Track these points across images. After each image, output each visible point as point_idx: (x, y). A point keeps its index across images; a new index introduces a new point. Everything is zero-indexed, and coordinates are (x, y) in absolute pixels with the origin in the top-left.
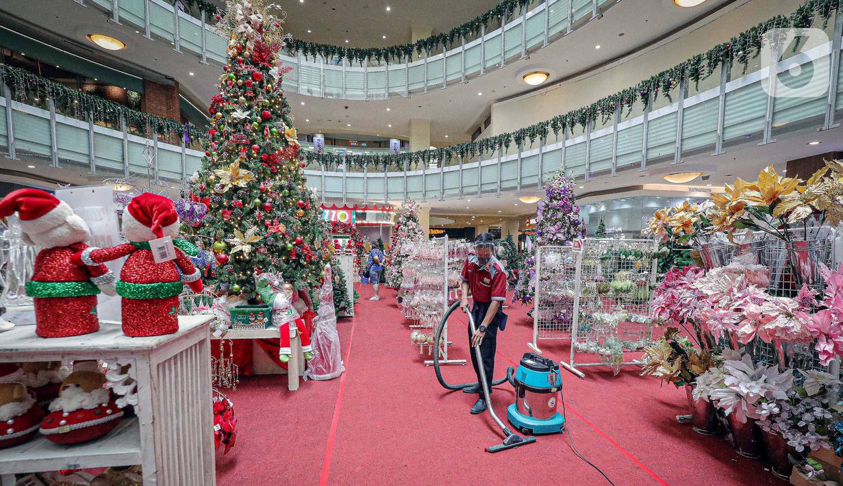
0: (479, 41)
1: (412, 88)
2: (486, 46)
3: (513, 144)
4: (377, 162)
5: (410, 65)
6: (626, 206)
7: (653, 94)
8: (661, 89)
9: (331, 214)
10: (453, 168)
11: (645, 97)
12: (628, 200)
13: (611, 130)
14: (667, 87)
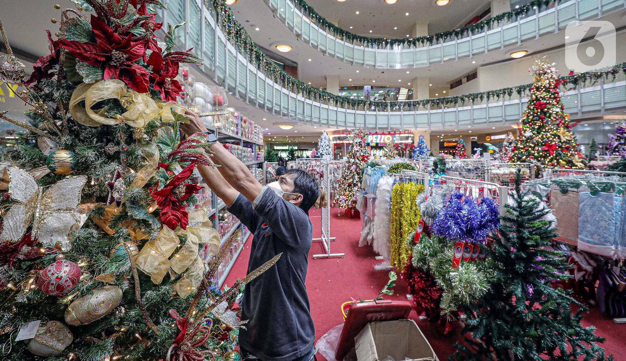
0: (483, 34)
1: (431, 61)
2: (488, 38)
3: (515, 93)
4: (409, 106)
5: (431, 47)
6: (588, 129)
9: (381, 138)
10: (465, 108)
12: (589, 125)
13: (599, 88)
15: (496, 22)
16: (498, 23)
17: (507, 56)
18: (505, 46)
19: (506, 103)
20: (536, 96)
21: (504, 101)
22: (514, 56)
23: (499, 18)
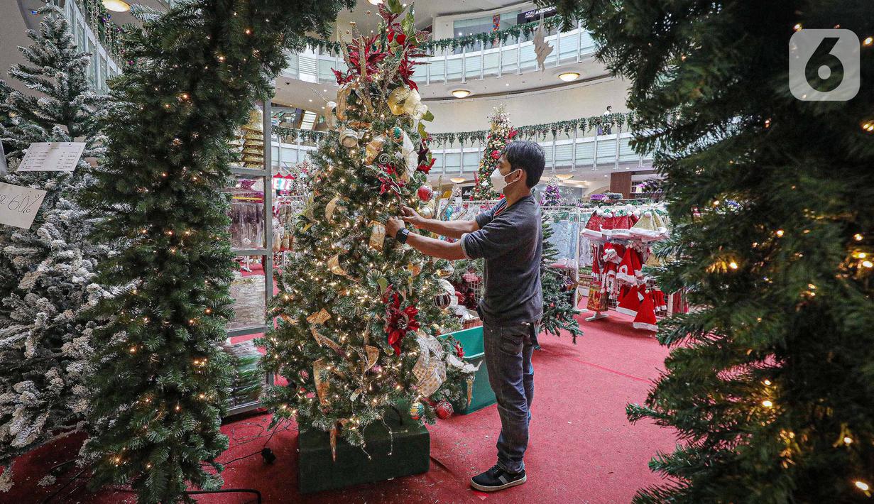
7: (558, 131)
8: (563, 130)
11: (554, 132)
14: (567, 130)
15: (440, 47)
16: (442, 49)
17: (449, 94)
18: (448, 81)
19: (449, 151)
20: (493, 145)
21: (444, 148)
22: (457, 95)
23: (444, 44)
